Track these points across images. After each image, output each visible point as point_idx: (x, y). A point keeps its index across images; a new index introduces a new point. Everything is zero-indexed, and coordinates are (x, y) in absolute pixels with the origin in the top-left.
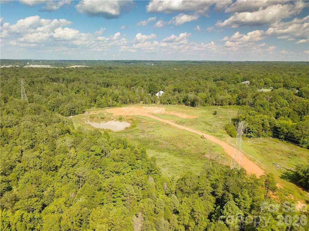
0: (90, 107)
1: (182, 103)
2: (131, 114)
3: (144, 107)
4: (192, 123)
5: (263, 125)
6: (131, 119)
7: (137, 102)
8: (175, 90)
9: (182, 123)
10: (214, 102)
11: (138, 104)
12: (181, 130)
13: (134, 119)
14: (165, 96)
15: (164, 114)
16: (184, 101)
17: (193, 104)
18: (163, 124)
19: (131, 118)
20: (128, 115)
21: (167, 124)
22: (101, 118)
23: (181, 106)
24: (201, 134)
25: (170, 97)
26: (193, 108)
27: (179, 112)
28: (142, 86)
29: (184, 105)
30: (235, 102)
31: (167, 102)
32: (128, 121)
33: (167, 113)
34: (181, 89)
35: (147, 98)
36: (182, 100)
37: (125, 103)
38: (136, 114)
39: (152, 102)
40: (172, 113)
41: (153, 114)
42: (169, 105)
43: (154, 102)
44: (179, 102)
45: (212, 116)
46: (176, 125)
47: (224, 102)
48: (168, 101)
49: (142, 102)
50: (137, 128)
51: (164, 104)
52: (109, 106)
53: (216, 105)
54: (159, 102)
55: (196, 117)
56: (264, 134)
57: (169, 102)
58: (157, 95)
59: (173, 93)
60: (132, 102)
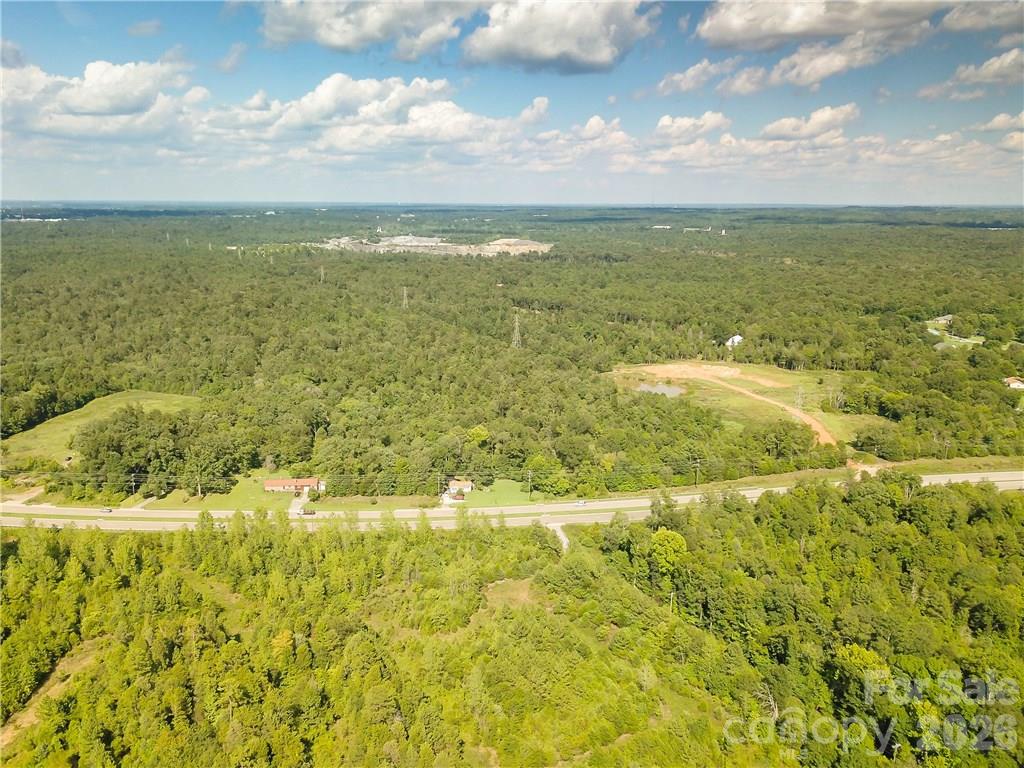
0: (617, 361)
1: (772, 362)
2: (685, 377)
3: (704, 366)
4: (776, 393)
5: (866, 398)
6: (686, 384)
7: (692, 356)
8: (763, 337)
9: (762, 393)
10: (829, 364)
11: (693, 360)
12: (757, 400)
13: (691, 384)
14: (743, 347)
15: (738, 380)
16: (775, 359)
17: (790, 365)
18: (733, 392)
19: (683, 381)
20: (680, 377)
21: (740, 393)
22: (640, 380)
23: (768, 366)
24: (782, 406)
25: (752, 351)
26: (789, 371)
27: (762, 376)
28: (699, 324)
29: (775, 366)
30: (869, 365)
31: (746, 359)
32: (680, 385)
33: (743, 377)
34: (776, 334)
35: (709, 350)
36: (772, 357)
37: (671, 357)
38: (691, 377)
39: (718, 357)
40: (750, 378)
41: (719, 378)
42: (748, 364)
43: (720, 357)
44: (767, 360)
45: (814, 386)
46: (753, 395)
47: (846, 364)
48: (747, 357)
49: (700, 356)
50: (696, 395)
51: (740, 362)
52: (646, 362)
53: (832, 368)
54: (731, 357)
55: (787, 386)
56: (868, 410)
57: (749, 360)
58: (729, 343)
59: (759, 341)
60: (683, 356)
